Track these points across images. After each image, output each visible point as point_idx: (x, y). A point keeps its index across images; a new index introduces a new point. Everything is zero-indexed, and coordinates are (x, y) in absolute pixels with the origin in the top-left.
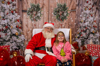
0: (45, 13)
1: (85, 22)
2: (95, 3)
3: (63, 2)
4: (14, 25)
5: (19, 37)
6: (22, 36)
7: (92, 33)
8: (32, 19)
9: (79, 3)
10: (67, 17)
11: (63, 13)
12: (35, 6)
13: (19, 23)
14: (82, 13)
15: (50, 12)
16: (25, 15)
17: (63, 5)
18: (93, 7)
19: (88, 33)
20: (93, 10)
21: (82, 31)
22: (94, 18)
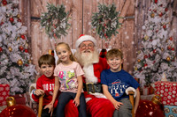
0: (75, 23)
1: (151, 40)
2: (170, 5)
3: (109, 2)
4: (14, 46)
5: (25, 68)
6: (31, 66)
7: (166, 61)
8: (51, 33)
9: (140, 3)
10: (118, 30)
11: (110, 22)
12: (56, 9)
13: (24, 41)
14: (146, 22)
15: (85, 21)
16: (36, 26)
17: (109, 6)
18: (166, 10)
19: (157, 60)
20: (166, 17)
21: (146, 57)
22: (169, 33)
